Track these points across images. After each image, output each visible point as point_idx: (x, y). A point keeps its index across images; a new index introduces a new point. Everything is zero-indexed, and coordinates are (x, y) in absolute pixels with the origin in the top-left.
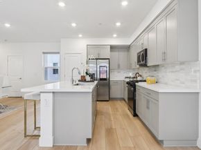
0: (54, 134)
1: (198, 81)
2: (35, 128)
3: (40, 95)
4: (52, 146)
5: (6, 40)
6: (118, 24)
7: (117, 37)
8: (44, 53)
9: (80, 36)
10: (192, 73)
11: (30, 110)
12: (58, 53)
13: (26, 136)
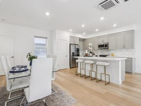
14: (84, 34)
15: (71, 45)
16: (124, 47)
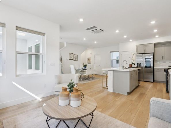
0: (113, 88)
2: (106, 86)
3: (108, 72)
4: (112, 92)
5: (94, 48)
7: (158, 37)
8: (111, 52)
9: (131, 40)
11: (105, 80)
12: (118, 51)
13: (103, 88)
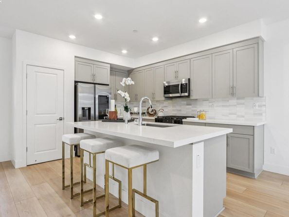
1: (264, 114)
6: (155, 39)
7: (125, 55)
9: (72, 37)
10: (257, 108)
14: (124, 52)
15: (80, 85)
16: (232, 92)
